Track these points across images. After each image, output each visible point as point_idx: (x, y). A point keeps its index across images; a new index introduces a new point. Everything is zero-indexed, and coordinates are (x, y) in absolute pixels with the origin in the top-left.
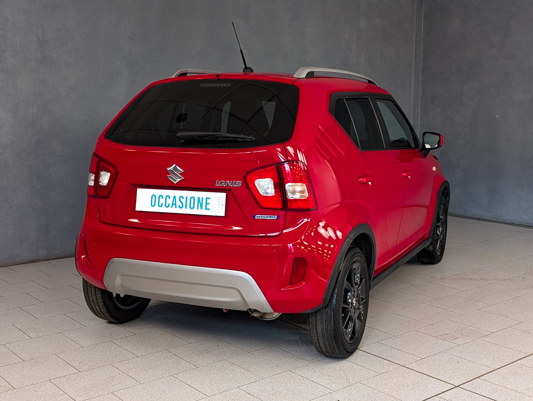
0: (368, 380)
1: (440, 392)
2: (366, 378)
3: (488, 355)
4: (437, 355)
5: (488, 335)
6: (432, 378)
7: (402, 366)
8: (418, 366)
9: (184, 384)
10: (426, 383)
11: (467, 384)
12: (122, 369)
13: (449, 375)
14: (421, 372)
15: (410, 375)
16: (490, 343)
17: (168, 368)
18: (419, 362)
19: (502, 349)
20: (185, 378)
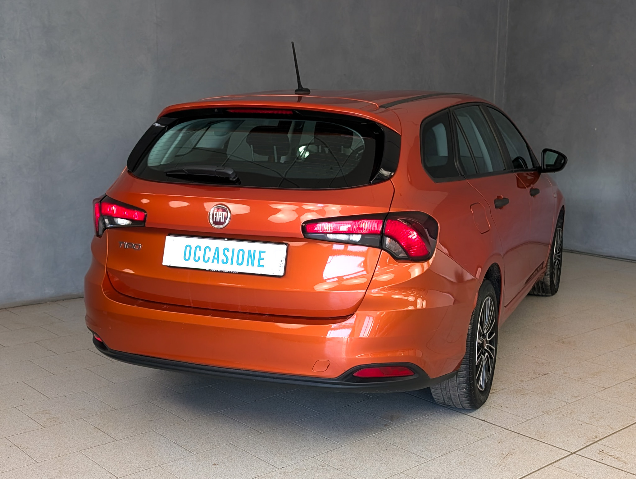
0: (468, 446)
1: (554, 461)
2: (465, 444)
3: (604, 415)
4: (544, 416)
5: (602, 391)
6: (542, 443)
7: (506, 429)
8: (524, 429)
9: (247, 453)
10: (536, 450)
11: (585, 450)
12: (168, 436)
13: (562, 439)
14: (529, 436)
15: (517, 440)
16: (604, 401)
17: (224, 435)
18: (524, 424)
19: (620, 408)
20: (247, 447)
